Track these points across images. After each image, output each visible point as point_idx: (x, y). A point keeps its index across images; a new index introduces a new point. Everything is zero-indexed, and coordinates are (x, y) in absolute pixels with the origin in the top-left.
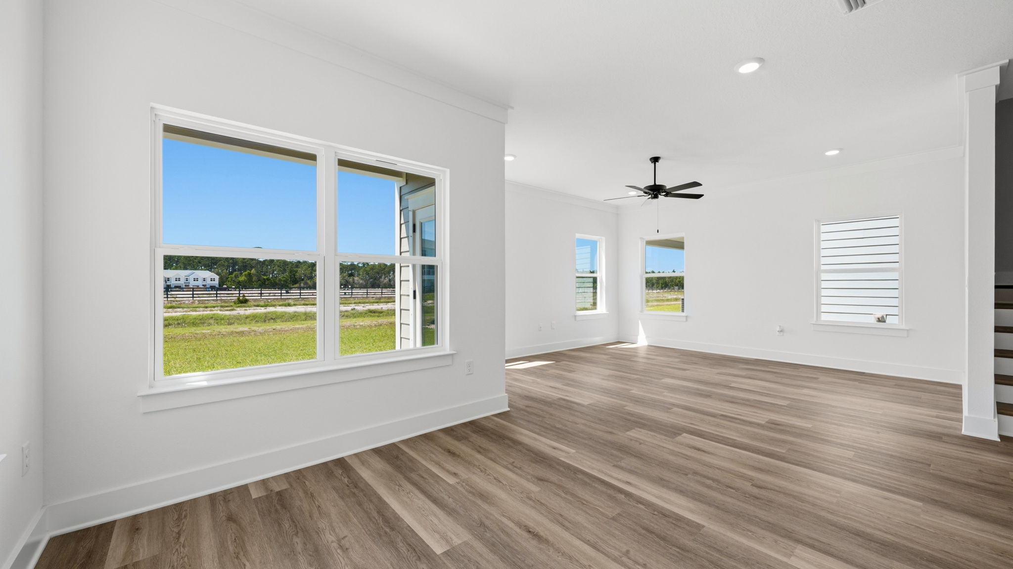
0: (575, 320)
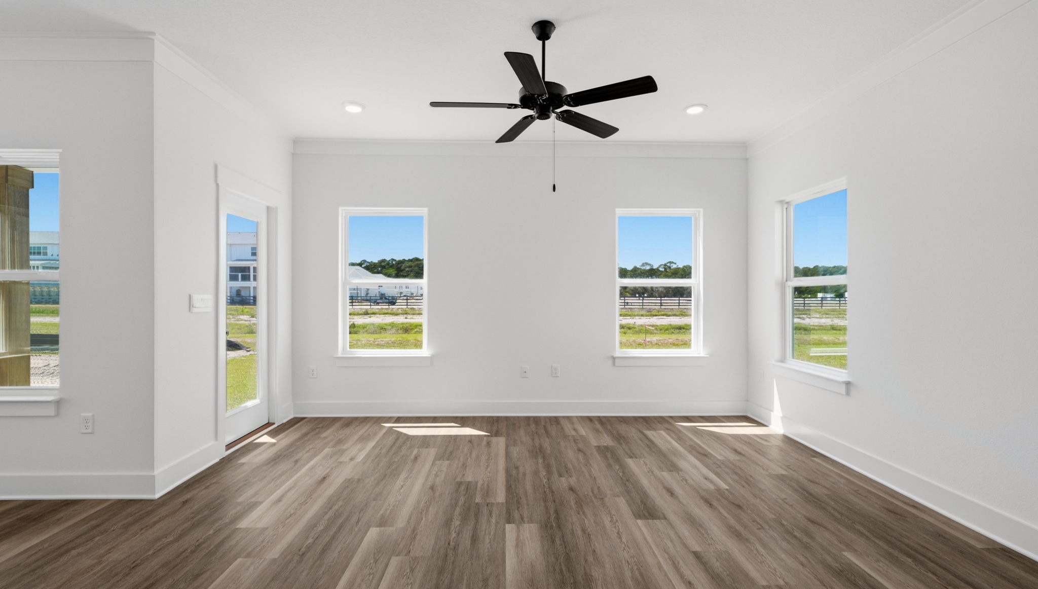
0: (614, 364)
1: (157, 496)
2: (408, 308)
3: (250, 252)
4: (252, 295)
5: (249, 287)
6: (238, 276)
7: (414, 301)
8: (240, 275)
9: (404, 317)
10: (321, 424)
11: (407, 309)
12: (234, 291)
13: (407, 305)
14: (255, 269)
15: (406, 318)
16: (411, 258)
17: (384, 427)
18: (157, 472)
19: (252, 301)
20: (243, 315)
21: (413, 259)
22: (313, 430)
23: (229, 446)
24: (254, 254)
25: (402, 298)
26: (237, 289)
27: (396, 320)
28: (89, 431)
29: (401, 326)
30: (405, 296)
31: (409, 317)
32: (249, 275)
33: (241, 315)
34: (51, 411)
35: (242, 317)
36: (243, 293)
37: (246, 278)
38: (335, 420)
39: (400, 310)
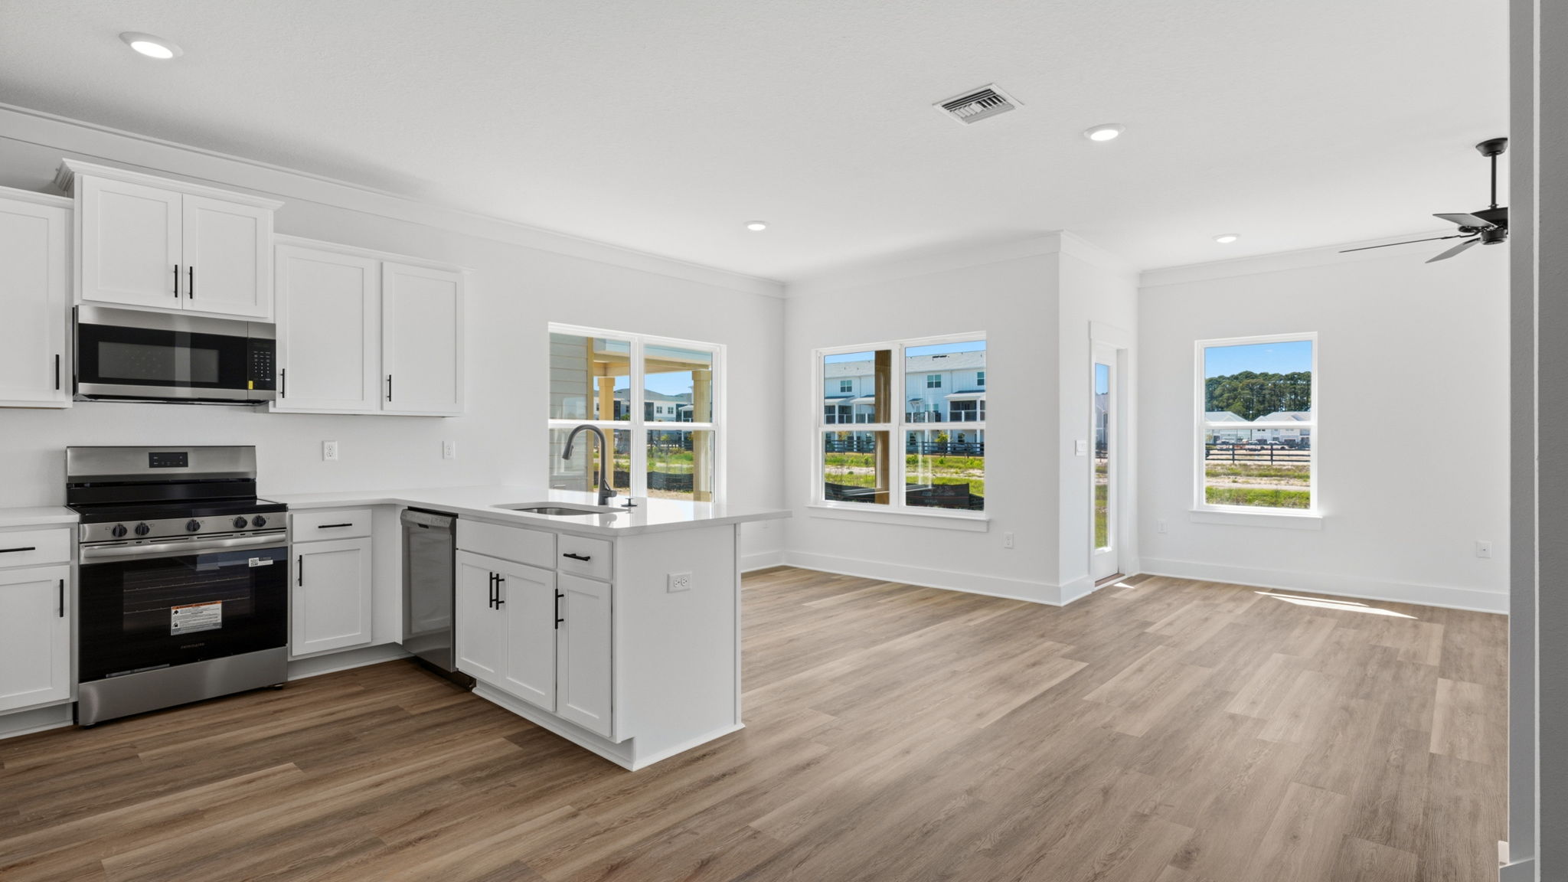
1: (1062, 604)
2: (1236, 465)
3: (976, 379)
4: (978, 441)
5: (976, 431)
6: (961, 413)
7: (1244, 452)
8: (963, 412)
9: (1231, 480)
10: (1174, 584)
11: (1233, 466)
12: (956, 436)
13: (1233, 460)
14: (982, 403)
15: (1234, 482)
16: (1236, 373)
17: (1258, 594)
18: (1061, 585)
19: (978, 450)
20: (973, 468)
21: (1240, 374)
22: (1163, 589)
23: (1098, 583)
24: (981, 382)
25: (1218, 447)
26: (961, 432)
27: (1214, 484)
28: (1010, 546)
29: (1227, 495)
30: (1224, 443)
31: (1240, 481)
32: (976, 413)
33: (971, 468)
34: (983, 528)
35: (971, 471)
36: (966, 439)
37: (971, 417)
38: (1190, 582)
39: (1219, 468)
